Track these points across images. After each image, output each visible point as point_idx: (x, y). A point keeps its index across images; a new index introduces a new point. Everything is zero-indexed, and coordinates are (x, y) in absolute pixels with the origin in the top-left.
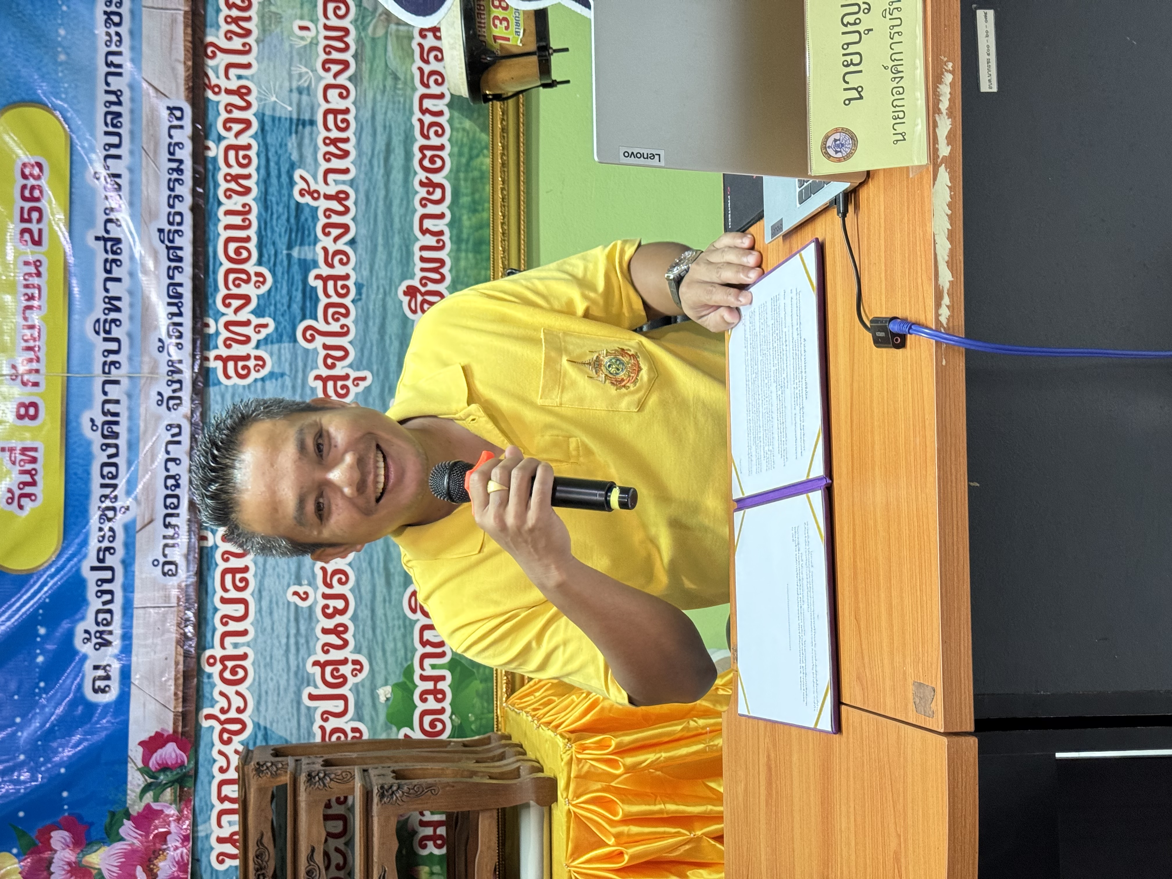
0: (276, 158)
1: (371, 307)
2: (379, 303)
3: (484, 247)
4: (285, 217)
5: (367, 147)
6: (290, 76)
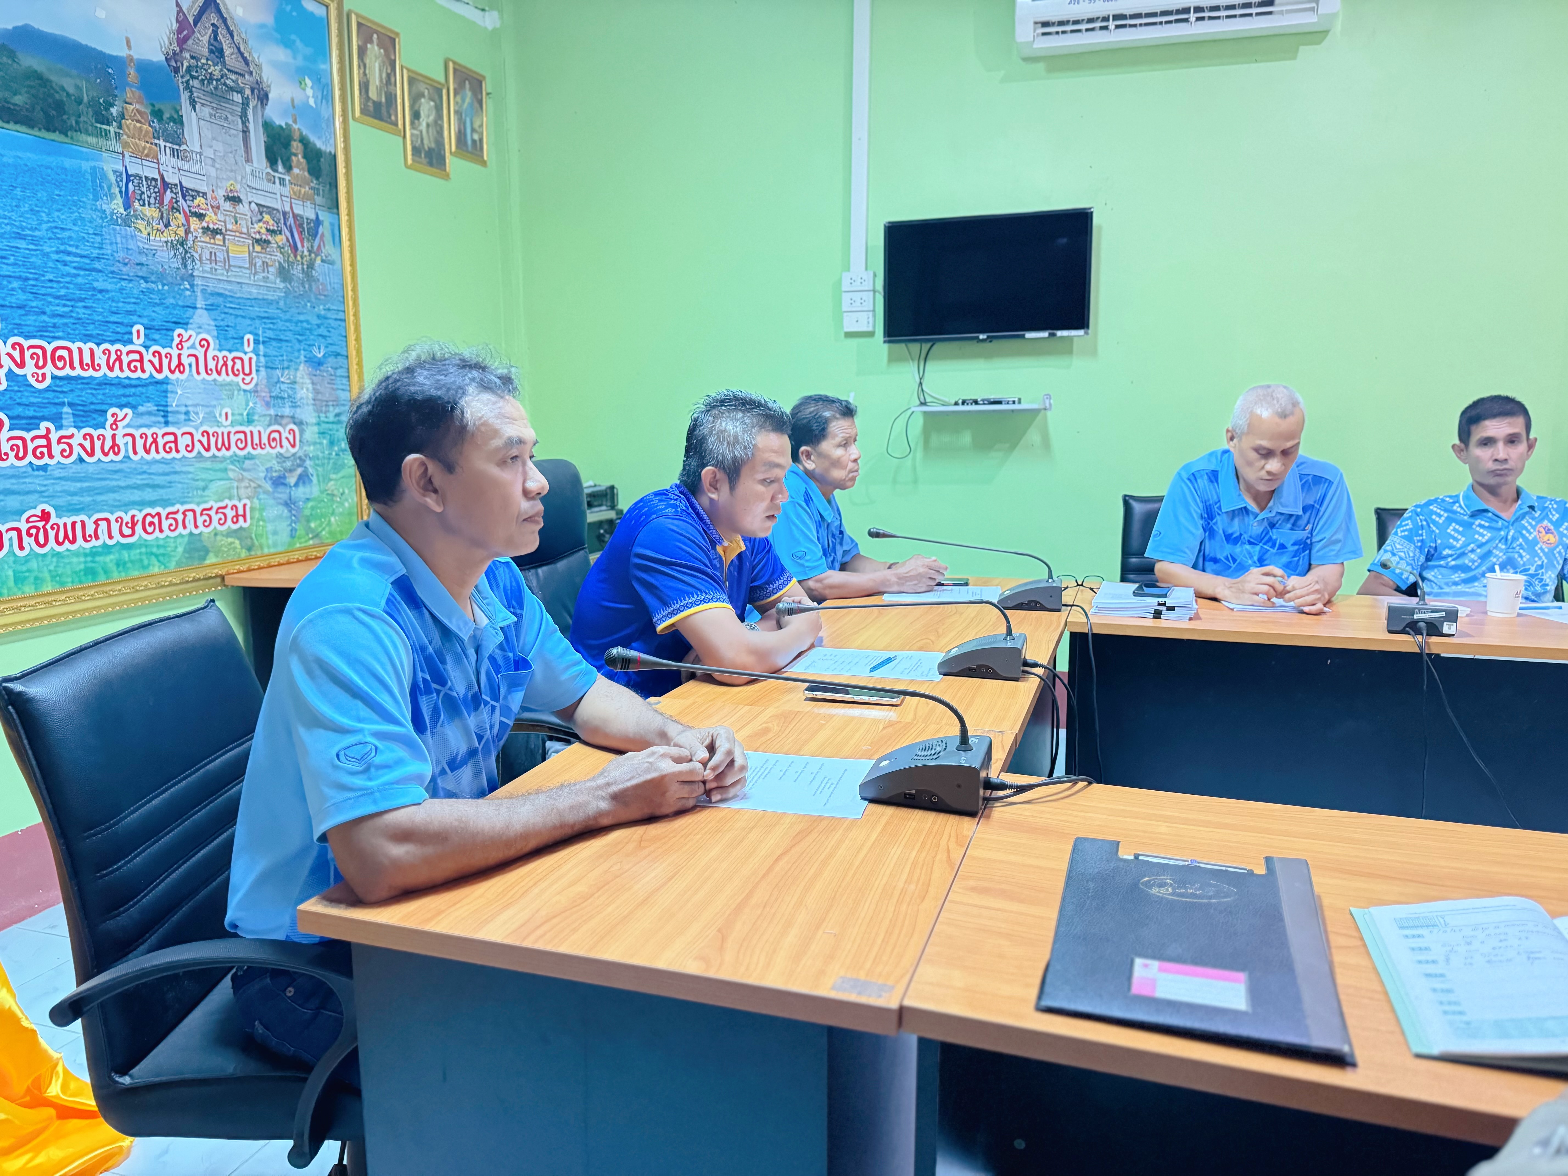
0: (138, 393)
1: (27, 480)
2: (31, 487)
3: (90, 577)
5: (155, 468)
6: (195, 405)
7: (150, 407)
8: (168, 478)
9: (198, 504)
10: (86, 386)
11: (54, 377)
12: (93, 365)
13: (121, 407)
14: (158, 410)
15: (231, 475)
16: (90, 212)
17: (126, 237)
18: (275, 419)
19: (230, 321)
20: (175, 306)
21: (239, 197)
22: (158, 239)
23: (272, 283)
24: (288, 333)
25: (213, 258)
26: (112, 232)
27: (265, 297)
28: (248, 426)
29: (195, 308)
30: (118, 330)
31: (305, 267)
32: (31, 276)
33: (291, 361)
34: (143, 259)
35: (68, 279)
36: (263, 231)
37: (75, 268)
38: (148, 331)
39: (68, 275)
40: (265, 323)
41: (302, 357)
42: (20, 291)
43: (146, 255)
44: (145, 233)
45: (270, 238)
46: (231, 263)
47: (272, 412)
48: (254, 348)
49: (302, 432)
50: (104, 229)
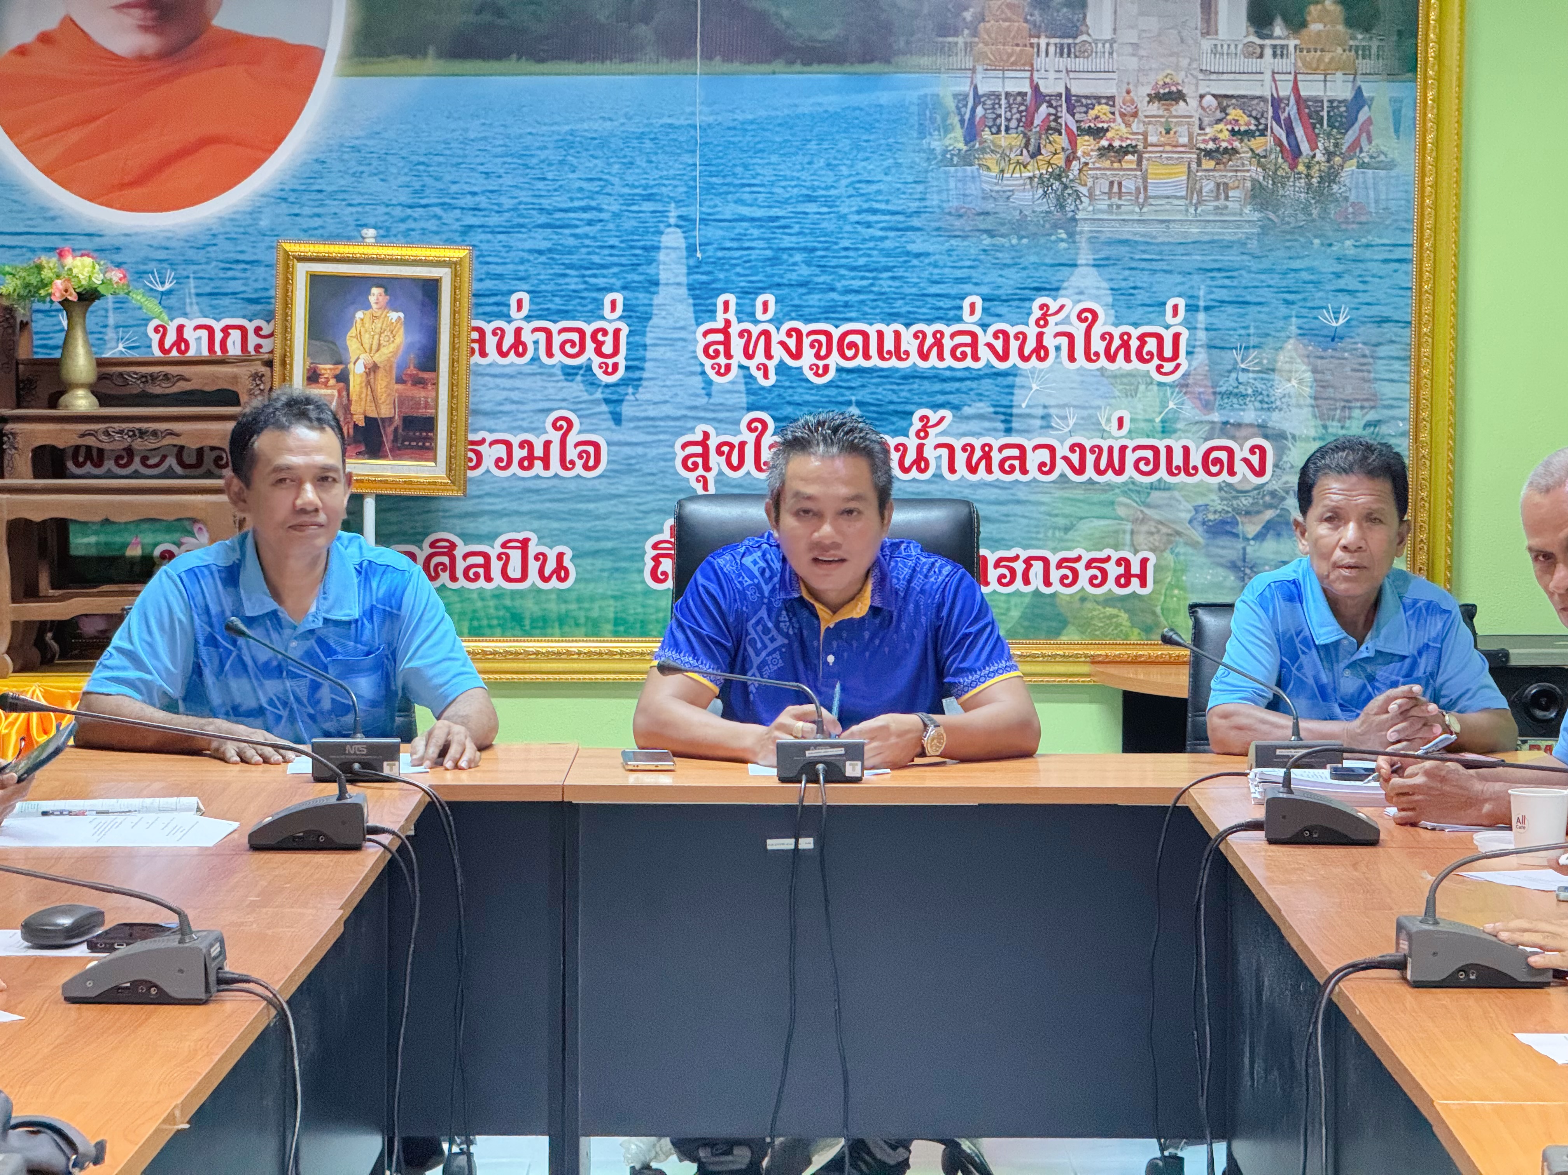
0: (964, 389)
4: (895, 398)
5: (981, 494)
6: (1064, 406)
7: (984, 407)
8: (1004, 509)
9: (1055, 551)
10: (885, 380)
11: (840, 370)
12: (899, 353)
13: (936, 407)
14: (996, 413)
15: (1121, 511)
16: (912, 155)
17: (963, 180)
18: (1221, 430)
19: (1142, 279)
20: (1037, 266)
21: (1180, 92)
22: (1016, 175)
23: (1234, 214)
24: (1261, 291)
25: (1115, 189)
26: (943, 176)
27: (1216, 238)
28: (1161, 439)
29: (1075, 265)
30: (941, 304)
31: (1314, 181)
32: (820, 245)
33: (1268, 335)
34: (990, 206)
35: (871, 244)
36: (1226, 135)
37: (882, 229)
38: (987, 304)
39: (872, 238)
40: (1213, 278)
41: (1293, 329)
42: (803, 266)
43: (995, 199)
44: (995, 170)
45: (1237, 144)
46: (1150, 193)
47: (1216, 417)
48: (1185, 319)
49: (1280, 452)
50: (930, 174)
